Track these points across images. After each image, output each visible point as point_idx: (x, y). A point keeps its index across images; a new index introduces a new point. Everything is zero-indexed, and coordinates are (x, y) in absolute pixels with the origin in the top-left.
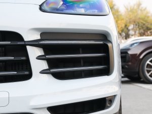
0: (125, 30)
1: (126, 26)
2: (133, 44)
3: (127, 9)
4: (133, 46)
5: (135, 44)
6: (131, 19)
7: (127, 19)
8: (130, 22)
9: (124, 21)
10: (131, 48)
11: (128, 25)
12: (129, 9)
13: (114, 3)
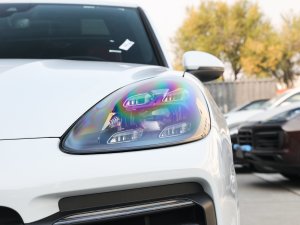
0: (283, 63)
1: (285, 55)
2: (293, 111)
3: (288, 22)
4: (293, 116)
5: (297, 112)
6: (294, 41)
7: (288, 42)
8: (293, 48)
9: (280, 48)
10: (288, 118)
11: (289, 53)
12: (292, 22)
13: (259, 11)
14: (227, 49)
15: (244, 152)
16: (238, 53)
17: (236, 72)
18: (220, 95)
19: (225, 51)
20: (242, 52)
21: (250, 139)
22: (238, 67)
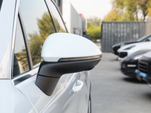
14: (141, 3)
15: (142, 77)
16: (147, 5)
17: (145, 15)
18: (135, 28)
19: (139, 4)
20: (149, 5)
21: (146, 69)
22: (146, 12)
